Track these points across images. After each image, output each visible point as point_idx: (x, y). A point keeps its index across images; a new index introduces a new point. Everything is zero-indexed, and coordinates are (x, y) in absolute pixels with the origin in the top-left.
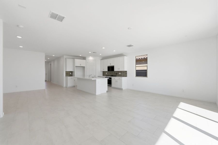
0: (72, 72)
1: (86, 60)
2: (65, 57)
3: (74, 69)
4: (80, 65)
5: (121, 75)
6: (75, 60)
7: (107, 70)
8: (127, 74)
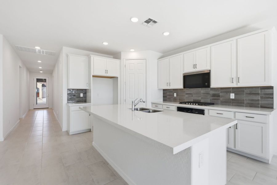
0: (85, 91)
1: (122, 58)
3: (89, 84)
4: (106, 71)
5: (241, 103)
6: (92, 58)
7: (179, 85)
8: (273, 98)
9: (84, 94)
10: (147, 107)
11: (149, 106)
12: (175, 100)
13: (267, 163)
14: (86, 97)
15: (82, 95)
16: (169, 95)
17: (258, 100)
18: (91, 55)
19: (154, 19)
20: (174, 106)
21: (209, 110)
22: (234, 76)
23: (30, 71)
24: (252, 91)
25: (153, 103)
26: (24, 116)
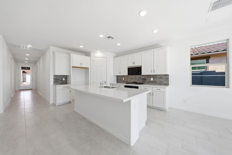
0: (66, 77)
1: (91, 56)
2: (52, 49)
3: (70, 72)
4: (81, 64)
5: (156, 83)
6: (72, 55)
7: (126, 73)
8: (168, 80)
9: (65, 78)
10: (107, 86)
11: (109, 85)
12: (123, 82)
13: (165, 111)
14: (67, 81)
15: (64, 79)
16: (120, 79)
17: (163, 81)
18: (71, 53)
19: (112, 37)
20: (123, 85)
21: (141, 86)
22: (152, 69)
23: (16, 61)
24: (160, 76)
25: (110, 84)
26: (13, 95)
